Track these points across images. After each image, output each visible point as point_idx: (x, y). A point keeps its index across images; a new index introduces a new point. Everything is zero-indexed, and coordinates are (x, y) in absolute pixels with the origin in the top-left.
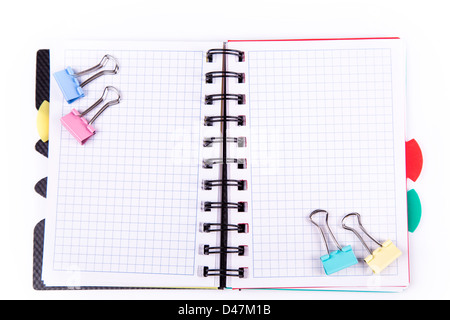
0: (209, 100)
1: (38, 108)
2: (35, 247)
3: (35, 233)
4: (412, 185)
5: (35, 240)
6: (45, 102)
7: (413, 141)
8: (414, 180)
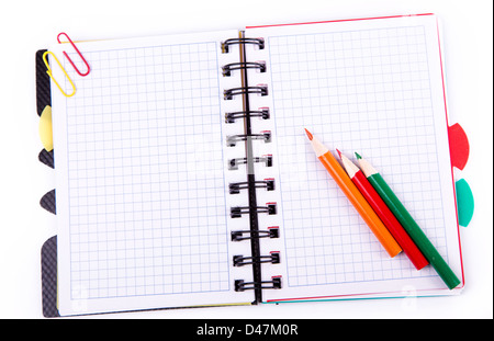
0: (229, 94)
1: (40, 114)
2: (43, 269)
3: (42, 253)
4: (459, 174)
5: (42, 261)
6: (47, 107)
7: (457, 125)
8: (461, 169)
